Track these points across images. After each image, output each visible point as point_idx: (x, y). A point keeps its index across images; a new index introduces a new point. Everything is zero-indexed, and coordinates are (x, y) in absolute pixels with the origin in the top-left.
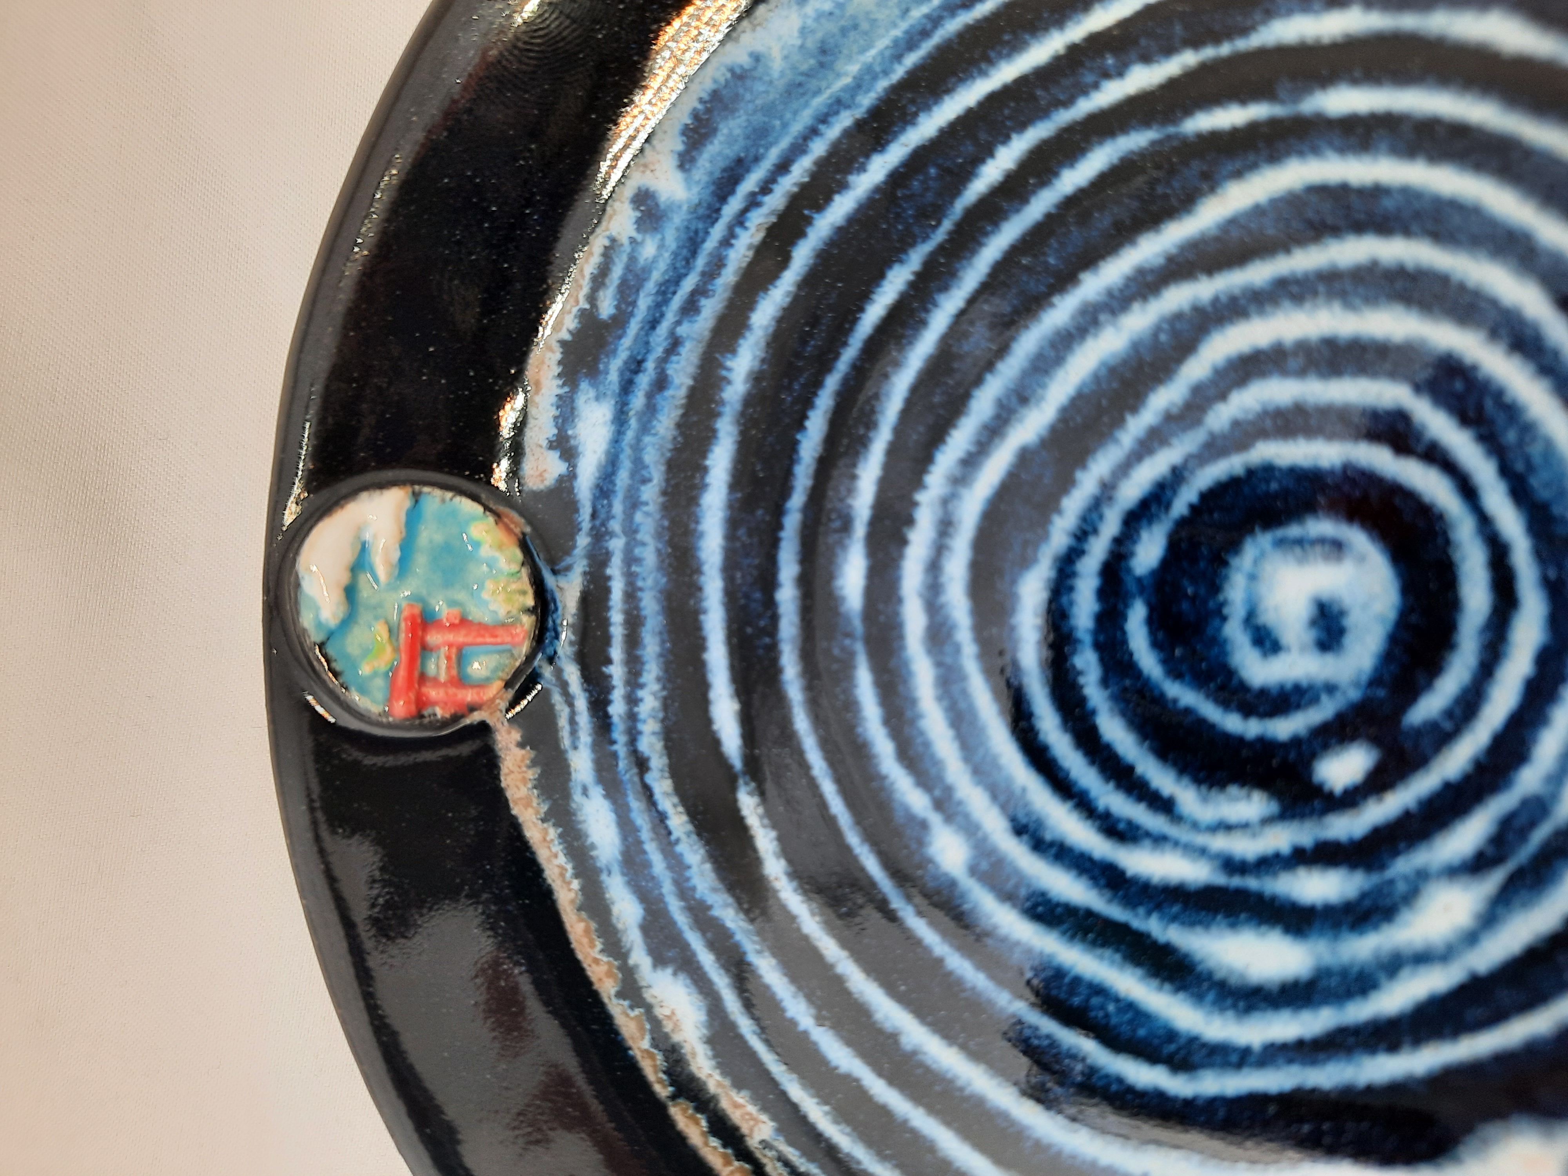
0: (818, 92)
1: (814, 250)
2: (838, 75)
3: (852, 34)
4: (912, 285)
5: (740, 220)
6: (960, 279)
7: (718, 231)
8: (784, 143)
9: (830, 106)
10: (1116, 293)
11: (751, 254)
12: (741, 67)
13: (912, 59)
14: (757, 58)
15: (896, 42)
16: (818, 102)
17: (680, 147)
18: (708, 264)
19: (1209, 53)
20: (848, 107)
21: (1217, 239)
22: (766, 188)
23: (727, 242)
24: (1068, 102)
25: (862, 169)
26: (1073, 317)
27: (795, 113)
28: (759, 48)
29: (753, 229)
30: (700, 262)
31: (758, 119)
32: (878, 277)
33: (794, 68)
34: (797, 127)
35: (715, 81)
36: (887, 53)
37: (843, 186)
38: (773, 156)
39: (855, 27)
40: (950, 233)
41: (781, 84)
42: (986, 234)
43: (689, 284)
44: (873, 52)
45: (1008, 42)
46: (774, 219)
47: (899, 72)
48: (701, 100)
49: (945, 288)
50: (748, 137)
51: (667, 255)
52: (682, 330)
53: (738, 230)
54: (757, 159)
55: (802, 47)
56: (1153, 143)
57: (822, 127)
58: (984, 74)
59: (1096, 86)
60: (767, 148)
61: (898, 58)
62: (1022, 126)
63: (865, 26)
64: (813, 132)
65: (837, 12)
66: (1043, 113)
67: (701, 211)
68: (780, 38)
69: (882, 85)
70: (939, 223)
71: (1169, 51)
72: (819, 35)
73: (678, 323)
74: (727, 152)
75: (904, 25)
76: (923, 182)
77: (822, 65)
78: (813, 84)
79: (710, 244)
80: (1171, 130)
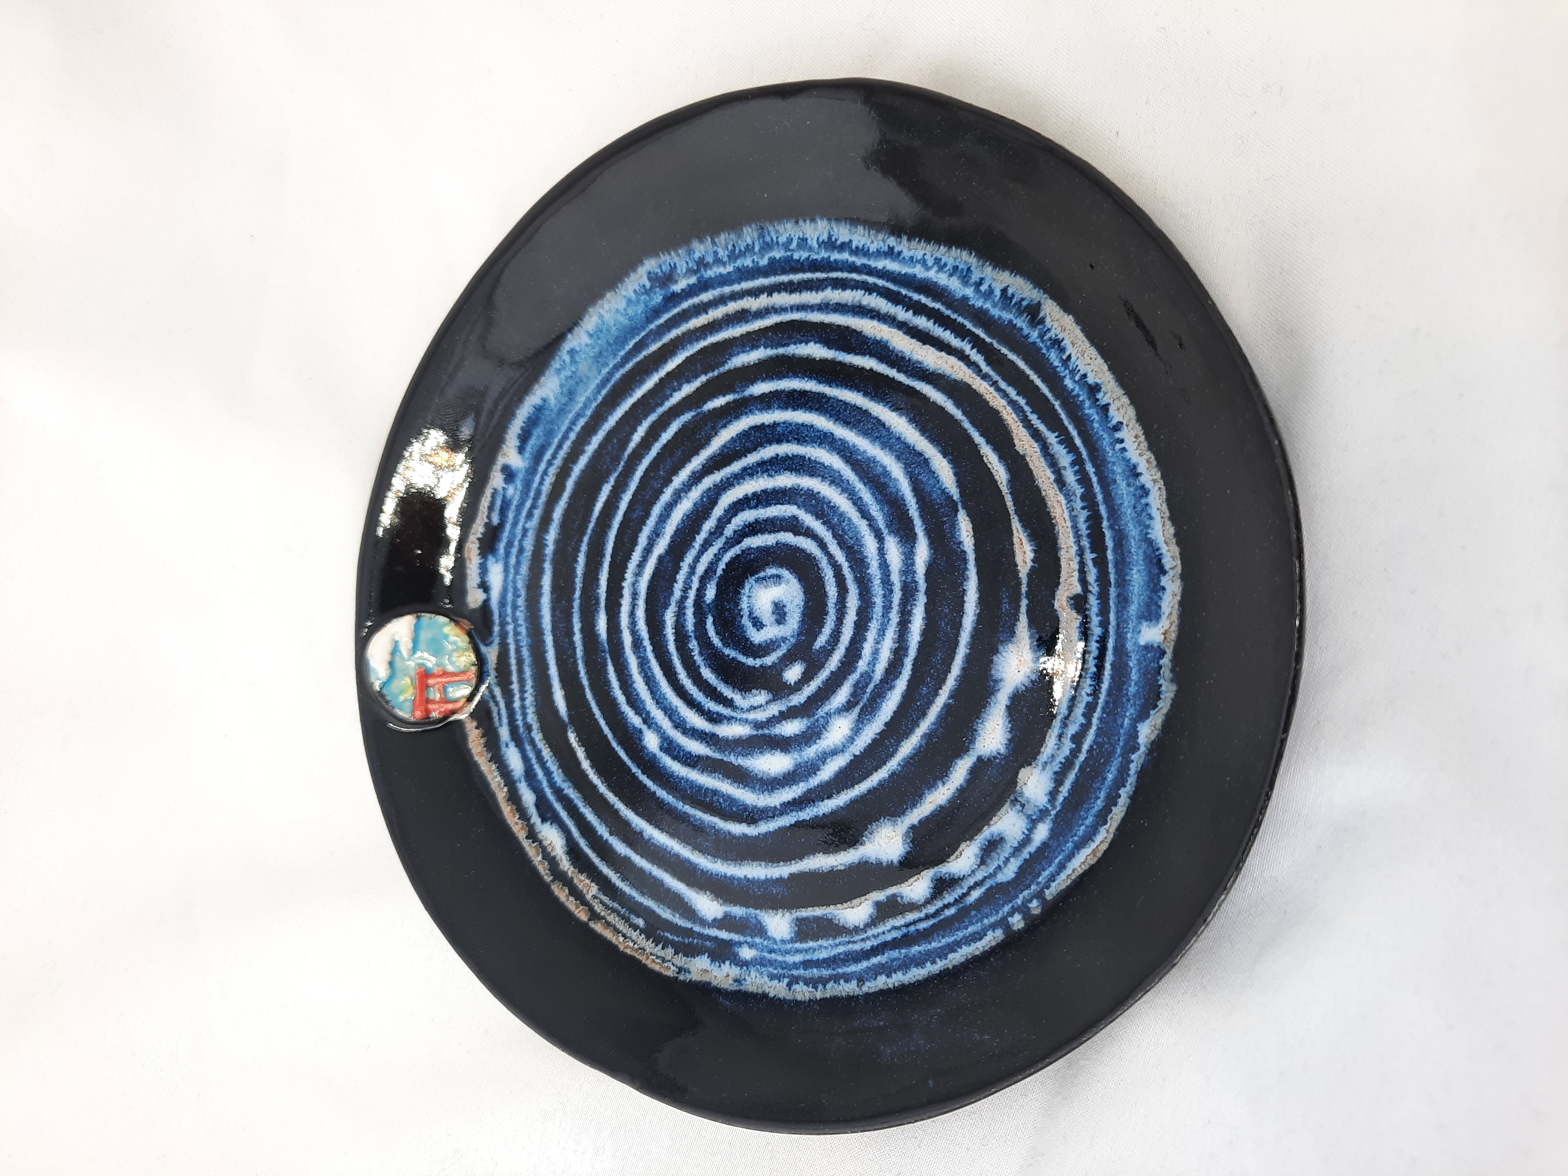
0: (570, 411)
1: (575, 482)
2: (577, 403)
3: (581, 385)
4: (611, 491)
5: (545, 473)
6: (629, 486)
7: (537, 479)
8: (560, 436)
9: (576, 417)
10: (686, 483)
11: (551, 487)
12: (539, 405)
13: (604, 392)
14: (544, 400)
15: (598, 385)
16: (571, 416)
17: (518, 444)
18: (535, 494)
19: (710, 375)
20: (582, 417)
21: (719, 455)
22: (554, 456)
23: (541, 483)
24: (661, 404)
25: (589, 443)
26: (671, 496)
27: (563, 422)
28: (544, 396)
29: (551, 476)
30: (532, 494)
31: (549, 426)
32: (599, 490)
33: (559, 402)
34: (564, 428)
35: (529, 413)
36: (595, 391)
37: (583, 452)
38: (556, 441)
39: (582, 381)
40: (623, 467)
41: (555, 410)
42: (637, 465)
43: (528, 504)
44: (589, 391)
45: (638, 380)
46: (558, 470)
47: (600, 398)
48: (524, 422)
49: (624, 491)
50: (545, 435)
51: (519, 493)
52: (528, 526)
53: (546, 477)
54: (550, 444)
55: (562, 393)
56: (693, 417)
57: (573, 427)
58: (631, 395)
59: (671, 395)
60: (554, 438)
61: (599, 392)
62: (646, 417)
63: (585, 380)
64: (570, 429)
65: (573, 376)
66: (653, 410)
67: (530, 471)
68: (552, 390)
69: (594, 405)
70: (619, 463)
71: (696, 377)
72: (568, 386)
73: (526, 522)
74: (538, 443)
75: (600, 378)
76: (612, 446)
77: (570, 399)
78: (568, 408)
79: (535, 485)
80: (699, 410)
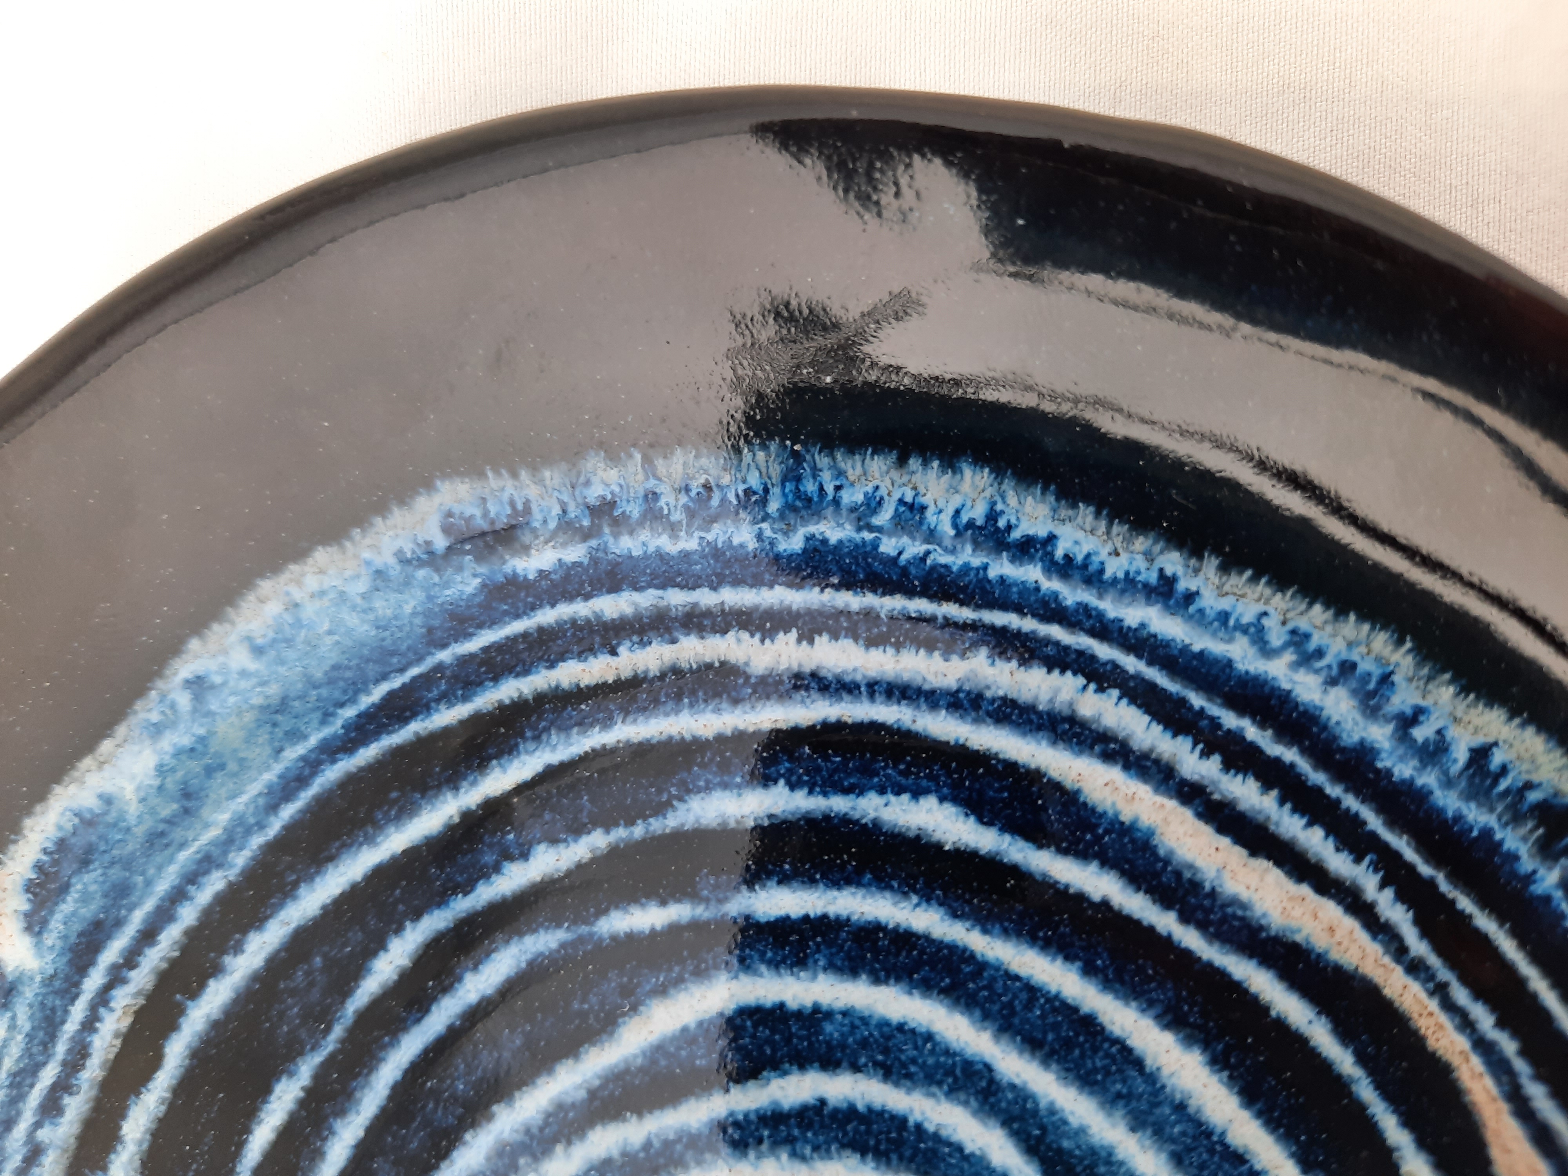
0: (183, 845)
1: (189, 1046)
2: (207, 826)
3: (219, 776)
4: (302, 1104)
5: (103, 998)
6: (358, 1102)
7: (78, 1011)
8: (149, 905)
9: (200, 862)
10: (535, 1131)
11: (118, 1042)
12: (90, 810)
13: (289, 811)
14: (108, 800)
15: (270, 790)
16: (185, 856)
17: (26, 907)
18: (69, 1051)
19: (620, 833)
20: (219, 866)
21: (641, 1070)
22: (130, 960)
23: (90, 1024)
24: (467, 888)
25: (238, 949)
26: (488, 1159)
27: (160, 868)
28: (108, 788)
29: (119, 1013)
30: (61, 1048)
31: (116, 873)
32: (264, 1091)
33: (153, 811)
34: (163, 886)
35: (60, 828)
36: (261, 801)
37: (216, 970)
38: (137, 919)
39: (222, 767)
40: (343, 1041)
41: (140, 831)
42: (384, 1047)
43: (49, 1075)
44: (244, 798)
45: (395, 801)
46: (141, 1001)
47: (275, 827)
48: (45, 851)
49: (341, 1113)
50: (106, 895)
51: (20, 1038)
52: (44, 1135)
53: (102, 1011)
54: (119, 923)
55: (160, 788)
56: (563, 945)
57: (191, 889)
58: (370, 841)
59: (497, 869)
60: (131, 908)
61: (273, 808)
62: (417, 915)
63: (232, 766)
64: (178, 896)
65: (200, 748)
66: (441, 899)
67: (57, 984)
68: (133, 777)
69: (257, 841)
70: (328, 1030)
71: (578, 830)
72: (180, 774)
73: (38, 1125)
74: (83, 911)
75: (278, 768)
76: (307, 974)
77: (186, 811)
78: (177, 834)
79: (71, 1026)
80: (584, 929)
